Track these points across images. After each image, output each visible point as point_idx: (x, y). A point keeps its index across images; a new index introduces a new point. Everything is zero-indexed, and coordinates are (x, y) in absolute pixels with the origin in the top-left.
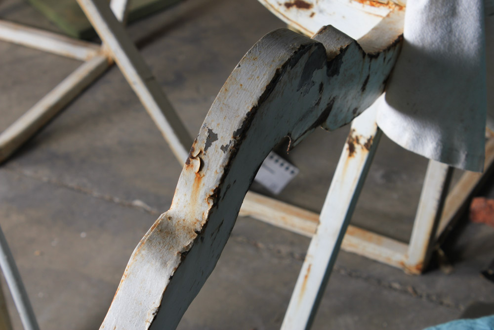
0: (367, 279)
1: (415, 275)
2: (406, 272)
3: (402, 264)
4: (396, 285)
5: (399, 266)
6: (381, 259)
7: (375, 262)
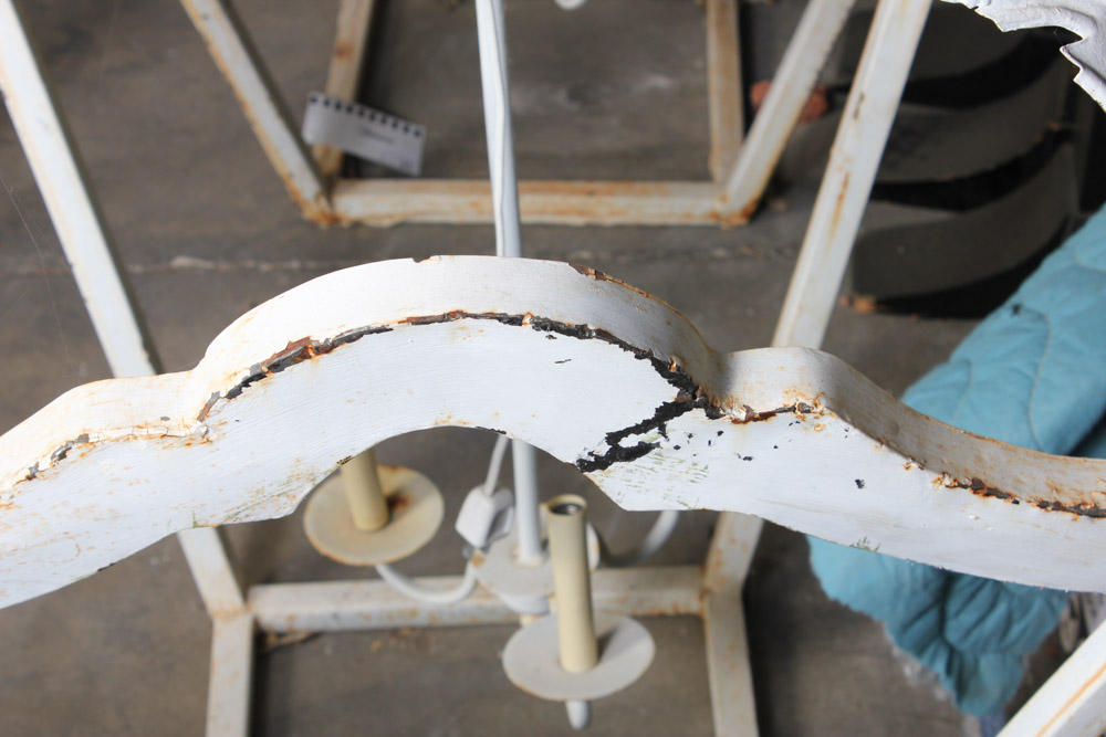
0: (670, 255)
1: (739, 228)
2: (724, 225)
3: (715, 215)
4: (720, 253)
5: (711, 222)
6: (673, 221)
7: (662, 228)
